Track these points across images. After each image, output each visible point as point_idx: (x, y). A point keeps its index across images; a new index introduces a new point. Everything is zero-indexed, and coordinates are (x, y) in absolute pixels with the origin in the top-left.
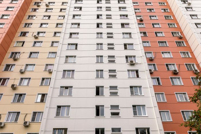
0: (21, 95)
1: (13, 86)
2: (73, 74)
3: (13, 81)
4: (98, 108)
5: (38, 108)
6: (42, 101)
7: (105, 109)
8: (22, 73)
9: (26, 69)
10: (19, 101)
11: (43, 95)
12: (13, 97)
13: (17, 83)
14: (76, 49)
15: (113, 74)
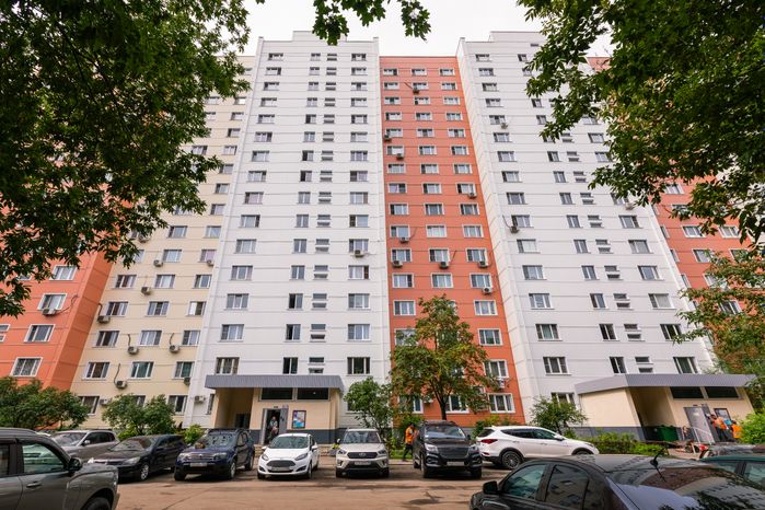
0: (160, 304)
1: (144, 290)
2: (250, 272)
3: (143, 280)
4: (290, 328)
5: (191, 325)
6: (199, 312)
7: (302, 331)
8: (157, 265)
9: (164, 258)
10: (158, 312)
11: (200, 304)
12: (147, 307)
13: (151, 284)
14: (257, 225)
15: (321, 272)
